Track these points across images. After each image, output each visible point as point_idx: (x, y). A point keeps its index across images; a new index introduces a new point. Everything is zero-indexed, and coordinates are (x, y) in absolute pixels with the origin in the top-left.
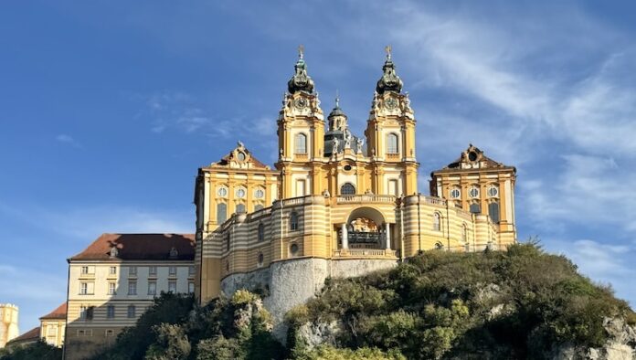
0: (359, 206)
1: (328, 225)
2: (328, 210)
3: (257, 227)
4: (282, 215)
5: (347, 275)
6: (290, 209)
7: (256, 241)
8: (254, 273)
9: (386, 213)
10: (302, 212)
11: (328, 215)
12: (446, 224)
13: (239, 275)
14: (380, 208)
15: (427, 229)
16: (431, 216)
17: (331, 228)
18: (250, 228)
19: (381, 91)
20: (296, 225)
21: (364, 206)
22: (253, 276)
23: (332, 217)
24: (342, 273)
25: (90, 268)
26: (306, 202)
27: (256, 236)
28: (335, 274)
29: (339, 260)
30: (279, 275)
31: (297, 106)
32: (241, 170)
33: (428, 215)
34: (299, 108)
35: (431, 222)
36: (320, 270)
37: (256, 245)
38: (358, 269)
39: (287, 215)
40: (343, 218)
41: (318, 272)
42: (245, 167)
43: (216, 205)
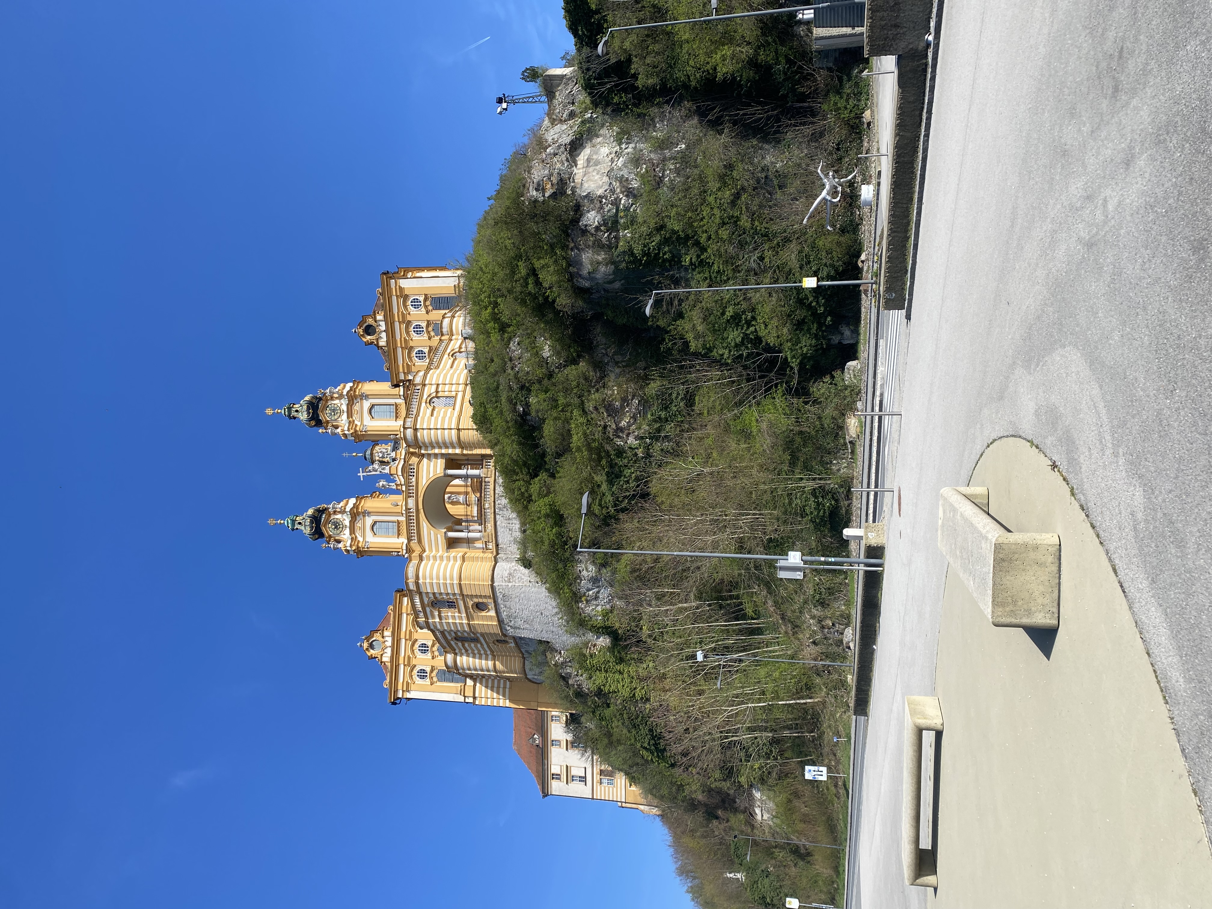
0: (422, 511)
1: (448, 559)
2: (428, 557)
3: (460, 644)
4: (437, 620)
5: (518, 534)
6: (428, 609)
7: (479, 645)
8: (523, 650)
9: (431, 475)
10: (431, 596)
11: (435, 558)
12: (447, 388)
13: (527, 671)
14: (424, 482)
15: (451, 418)
16: (433, 410)
17: (453, 552)
18: (463, 651)
19: (319, 423)
20: (448, 602)
21: (421, 506)
22: (527, 651)
23: (437, 550)
24: (515, 540)
25: (553, 771)
26: (415, 589)
27: (473, 645)
28: (515, 551)
29: (497, 545)
30: (519, 628)
31: (338, 531)
32: (392, 647)
33: (432, 415)
34: (341, 529)
35: (443, 410)
36: (510, 574)
37: (485, 646)
38: (509, 519)
39: (436, 613)
40: (439, 536)
41: (513, 577)
42: (389, 642)
43: (439, 684)
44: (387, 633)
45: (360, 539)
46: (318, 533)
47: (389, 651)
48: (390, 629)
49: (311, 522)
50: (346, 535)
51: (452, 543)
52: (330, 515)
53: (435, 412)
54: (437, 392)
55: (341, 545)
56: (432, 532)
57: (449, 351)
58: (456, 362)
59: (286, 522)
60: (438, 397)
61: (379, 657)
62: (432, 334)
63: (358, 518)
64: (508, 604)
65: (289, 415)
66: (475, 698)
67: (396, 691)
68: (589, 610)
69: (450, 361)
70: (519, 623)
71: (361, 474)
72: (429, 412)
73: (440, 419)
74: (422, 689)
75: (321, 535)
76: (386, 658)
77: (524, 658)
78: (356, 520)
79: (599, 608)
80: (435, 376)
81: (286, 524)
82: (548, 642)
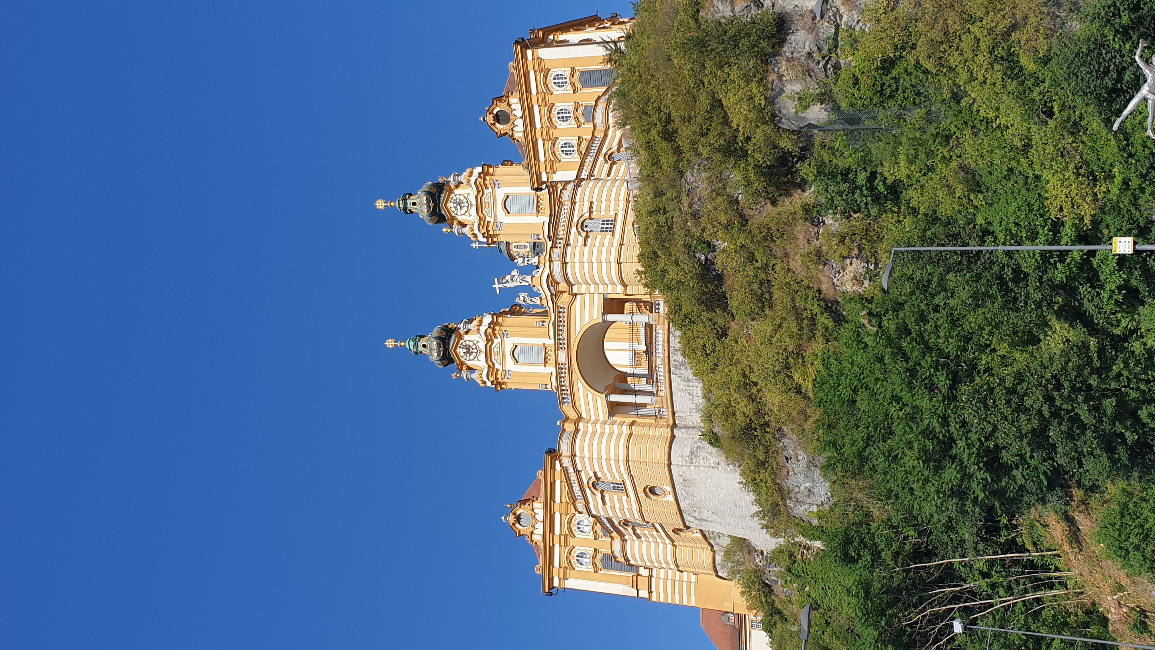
0: (576, 366)
1: (612, 429)
2: (586, 427)
3: (630, 530)
4: (600, 504)
5: (700, 401)
6: (588, 491)
7: (654, 533)
8: (711, 542)
9: (586, 321)
10: (591, 475)
12: (603, 207)
14: (578, 330)
15: (609, 248)
16: (587, 236)
17: (618, 419)
18: (635, 538)
19: (442, 220)
20: (613, 483)
21: (574, 360)
22: (717, 544)
24: (697, 408)
26: (571, 466)
28: (697, 423)
29: (674, 413)
30: (706, 521)
31: (472, 357)
32: (545, 522)
33: (585, 245)
34: (474, 354)
35: (599, 237)
36: (692, 453)
37: (663, 534)
38: (689, 380)
39: (599, 495)
40: (598, 399)
41: (697, 456)
42: (540, 517)
43: (604, 572)
44: (538, 506)
45: (497, 366)
46: (447, 358)
47: (540, 526)
48: (541, 499)
49: (439, 346)
50: (480, 362)
51: (614, 408)
52: (460, 337)
53: (589, 240)
54: (591, 212)
55: (475, 376)
56: (590, 394)
57: (604, 151)
58: (615, 166)
59: (407, 344)
60: (591, 218)
61: (529, 535)
62: (582, 120)
63: (496, 341)
64: (690, 490)
65: (405, 209)
66: (650, 593)
67: (551, 580)
68: (800, 510)
69: (607, 166)
70: (705, 514)
71: (497, 286)
72: (581, 239)
73: (595, 249)
74: (583, 576)
75: (451, 361)
76: (537, 538)
77: (714, 552)
78: (492, 343)
79: (815, 509)
80: (588, 190)
81: (408, 347)
82: (745, 539)
